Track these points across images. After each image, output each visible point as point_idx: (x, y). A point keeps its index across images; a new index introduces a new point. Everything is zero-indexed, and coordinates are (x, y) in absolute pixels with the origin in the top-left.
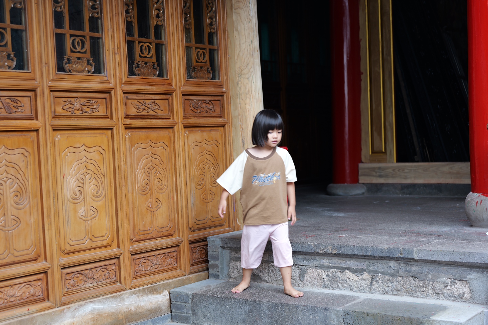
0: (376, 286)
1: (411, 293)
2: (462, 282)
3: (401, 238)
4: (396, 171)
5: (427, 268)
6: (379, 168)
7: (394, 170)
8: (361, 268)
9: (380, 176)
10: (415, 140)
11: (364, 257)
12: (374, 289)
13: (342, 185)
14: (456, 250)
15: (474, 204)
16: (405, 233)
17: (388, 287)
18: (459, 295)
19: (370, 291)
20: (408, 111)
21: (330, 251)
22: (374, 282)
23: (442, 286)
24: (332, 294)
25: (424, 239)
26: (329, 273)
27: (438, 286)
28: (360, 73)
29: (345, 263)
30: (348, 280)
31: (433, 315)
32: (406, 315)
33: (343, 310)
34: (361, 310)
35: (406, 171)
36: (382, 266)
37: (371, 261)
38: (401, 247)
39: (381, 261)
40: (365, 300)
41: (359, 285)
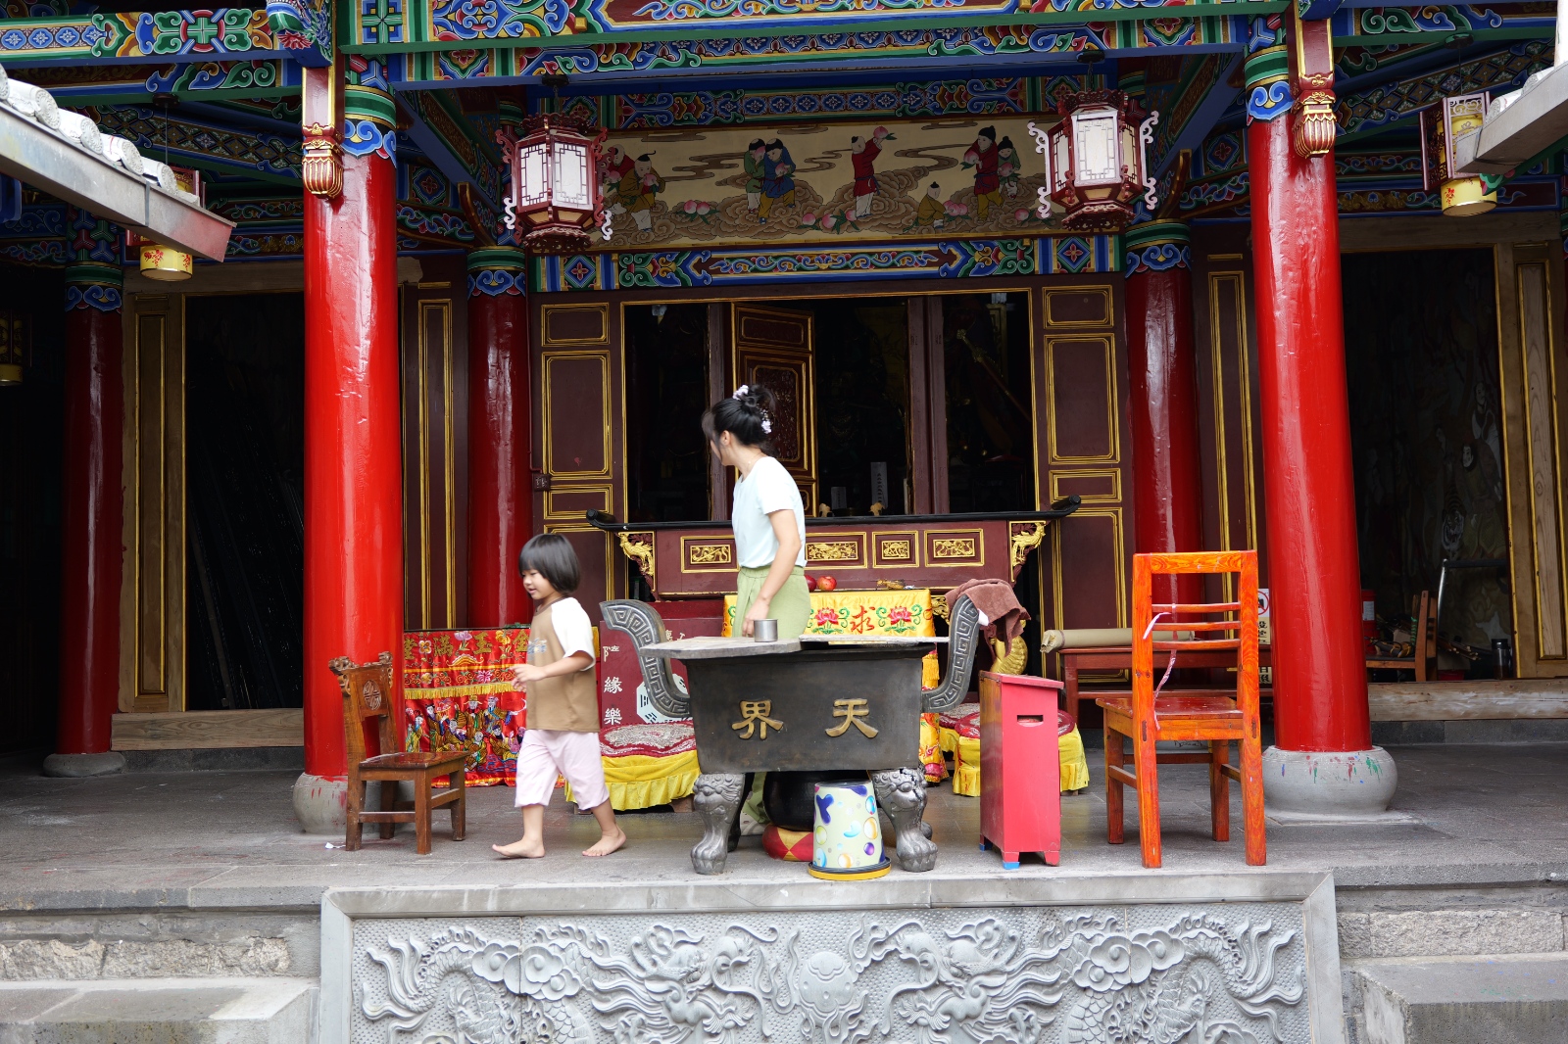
0: (112, 964)
1: (181, 970)
2: (274, 941)
3: (169, 867)
4: (185, 726)
5: (211, 922)
6: (153, 722)
7: (180, 726)
8: (83, 932)
9: (154, 737)
10: (223, 669)
11: (91, 912)
12: (109, 971)
13: (77, 755)
14: (265, 884)
15: (308, 795)
16: (178, 856)
17: (137, 963)
18: (269, 965)
19: (100, 976)
20: (212, 618)
21: (20, 906)
22: (108, 958)
23: (238, 952)
24: (19, 991)
25: (212, 865)
26: (15, 949)
27: (231, 953)
28: (121, 549)
29: (48, 927)
30: (55, 959)
31: (217, 1009)
32: (163, 1018)
33: (36, 1024)
34: (74, 1020)
35: (204, 726)
36: (125, 925)
37: (103, 918)
38: (163, 887)
39: (124, 917)
40: (87, 995)
41: (79, 966)
